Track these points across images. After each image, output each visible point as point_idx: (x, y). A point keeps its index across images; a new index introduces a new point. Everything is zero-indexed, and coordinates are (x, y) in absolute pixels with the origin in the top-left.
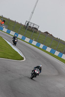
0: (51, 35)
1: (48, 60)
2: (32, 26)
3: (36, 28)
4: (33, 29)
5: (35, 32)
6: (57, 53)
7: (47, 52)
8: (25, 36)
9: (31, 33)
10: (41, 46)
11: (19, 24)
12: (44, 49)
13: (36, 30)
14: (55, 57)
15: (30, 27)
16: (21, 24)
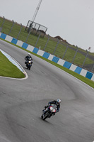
0: (65, 41)
1: (60, 78)
2: (37, 28)
3: (42, 32)
4: (39, 33)
5: (42, 37)
6: (73, 68)
7: (59, 66)
8: (27, 43)
9: (35, 38)
10: (51, 57)
11: (19, 25)
12: (54, 62)
13: (42, 34)
14: (71, 73)
15: (34, 29)
16: (21, 26)
